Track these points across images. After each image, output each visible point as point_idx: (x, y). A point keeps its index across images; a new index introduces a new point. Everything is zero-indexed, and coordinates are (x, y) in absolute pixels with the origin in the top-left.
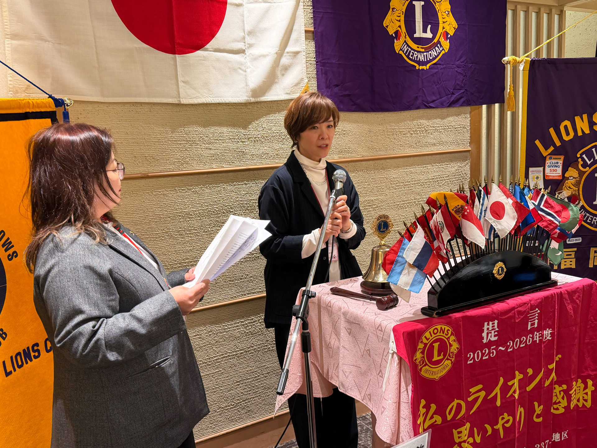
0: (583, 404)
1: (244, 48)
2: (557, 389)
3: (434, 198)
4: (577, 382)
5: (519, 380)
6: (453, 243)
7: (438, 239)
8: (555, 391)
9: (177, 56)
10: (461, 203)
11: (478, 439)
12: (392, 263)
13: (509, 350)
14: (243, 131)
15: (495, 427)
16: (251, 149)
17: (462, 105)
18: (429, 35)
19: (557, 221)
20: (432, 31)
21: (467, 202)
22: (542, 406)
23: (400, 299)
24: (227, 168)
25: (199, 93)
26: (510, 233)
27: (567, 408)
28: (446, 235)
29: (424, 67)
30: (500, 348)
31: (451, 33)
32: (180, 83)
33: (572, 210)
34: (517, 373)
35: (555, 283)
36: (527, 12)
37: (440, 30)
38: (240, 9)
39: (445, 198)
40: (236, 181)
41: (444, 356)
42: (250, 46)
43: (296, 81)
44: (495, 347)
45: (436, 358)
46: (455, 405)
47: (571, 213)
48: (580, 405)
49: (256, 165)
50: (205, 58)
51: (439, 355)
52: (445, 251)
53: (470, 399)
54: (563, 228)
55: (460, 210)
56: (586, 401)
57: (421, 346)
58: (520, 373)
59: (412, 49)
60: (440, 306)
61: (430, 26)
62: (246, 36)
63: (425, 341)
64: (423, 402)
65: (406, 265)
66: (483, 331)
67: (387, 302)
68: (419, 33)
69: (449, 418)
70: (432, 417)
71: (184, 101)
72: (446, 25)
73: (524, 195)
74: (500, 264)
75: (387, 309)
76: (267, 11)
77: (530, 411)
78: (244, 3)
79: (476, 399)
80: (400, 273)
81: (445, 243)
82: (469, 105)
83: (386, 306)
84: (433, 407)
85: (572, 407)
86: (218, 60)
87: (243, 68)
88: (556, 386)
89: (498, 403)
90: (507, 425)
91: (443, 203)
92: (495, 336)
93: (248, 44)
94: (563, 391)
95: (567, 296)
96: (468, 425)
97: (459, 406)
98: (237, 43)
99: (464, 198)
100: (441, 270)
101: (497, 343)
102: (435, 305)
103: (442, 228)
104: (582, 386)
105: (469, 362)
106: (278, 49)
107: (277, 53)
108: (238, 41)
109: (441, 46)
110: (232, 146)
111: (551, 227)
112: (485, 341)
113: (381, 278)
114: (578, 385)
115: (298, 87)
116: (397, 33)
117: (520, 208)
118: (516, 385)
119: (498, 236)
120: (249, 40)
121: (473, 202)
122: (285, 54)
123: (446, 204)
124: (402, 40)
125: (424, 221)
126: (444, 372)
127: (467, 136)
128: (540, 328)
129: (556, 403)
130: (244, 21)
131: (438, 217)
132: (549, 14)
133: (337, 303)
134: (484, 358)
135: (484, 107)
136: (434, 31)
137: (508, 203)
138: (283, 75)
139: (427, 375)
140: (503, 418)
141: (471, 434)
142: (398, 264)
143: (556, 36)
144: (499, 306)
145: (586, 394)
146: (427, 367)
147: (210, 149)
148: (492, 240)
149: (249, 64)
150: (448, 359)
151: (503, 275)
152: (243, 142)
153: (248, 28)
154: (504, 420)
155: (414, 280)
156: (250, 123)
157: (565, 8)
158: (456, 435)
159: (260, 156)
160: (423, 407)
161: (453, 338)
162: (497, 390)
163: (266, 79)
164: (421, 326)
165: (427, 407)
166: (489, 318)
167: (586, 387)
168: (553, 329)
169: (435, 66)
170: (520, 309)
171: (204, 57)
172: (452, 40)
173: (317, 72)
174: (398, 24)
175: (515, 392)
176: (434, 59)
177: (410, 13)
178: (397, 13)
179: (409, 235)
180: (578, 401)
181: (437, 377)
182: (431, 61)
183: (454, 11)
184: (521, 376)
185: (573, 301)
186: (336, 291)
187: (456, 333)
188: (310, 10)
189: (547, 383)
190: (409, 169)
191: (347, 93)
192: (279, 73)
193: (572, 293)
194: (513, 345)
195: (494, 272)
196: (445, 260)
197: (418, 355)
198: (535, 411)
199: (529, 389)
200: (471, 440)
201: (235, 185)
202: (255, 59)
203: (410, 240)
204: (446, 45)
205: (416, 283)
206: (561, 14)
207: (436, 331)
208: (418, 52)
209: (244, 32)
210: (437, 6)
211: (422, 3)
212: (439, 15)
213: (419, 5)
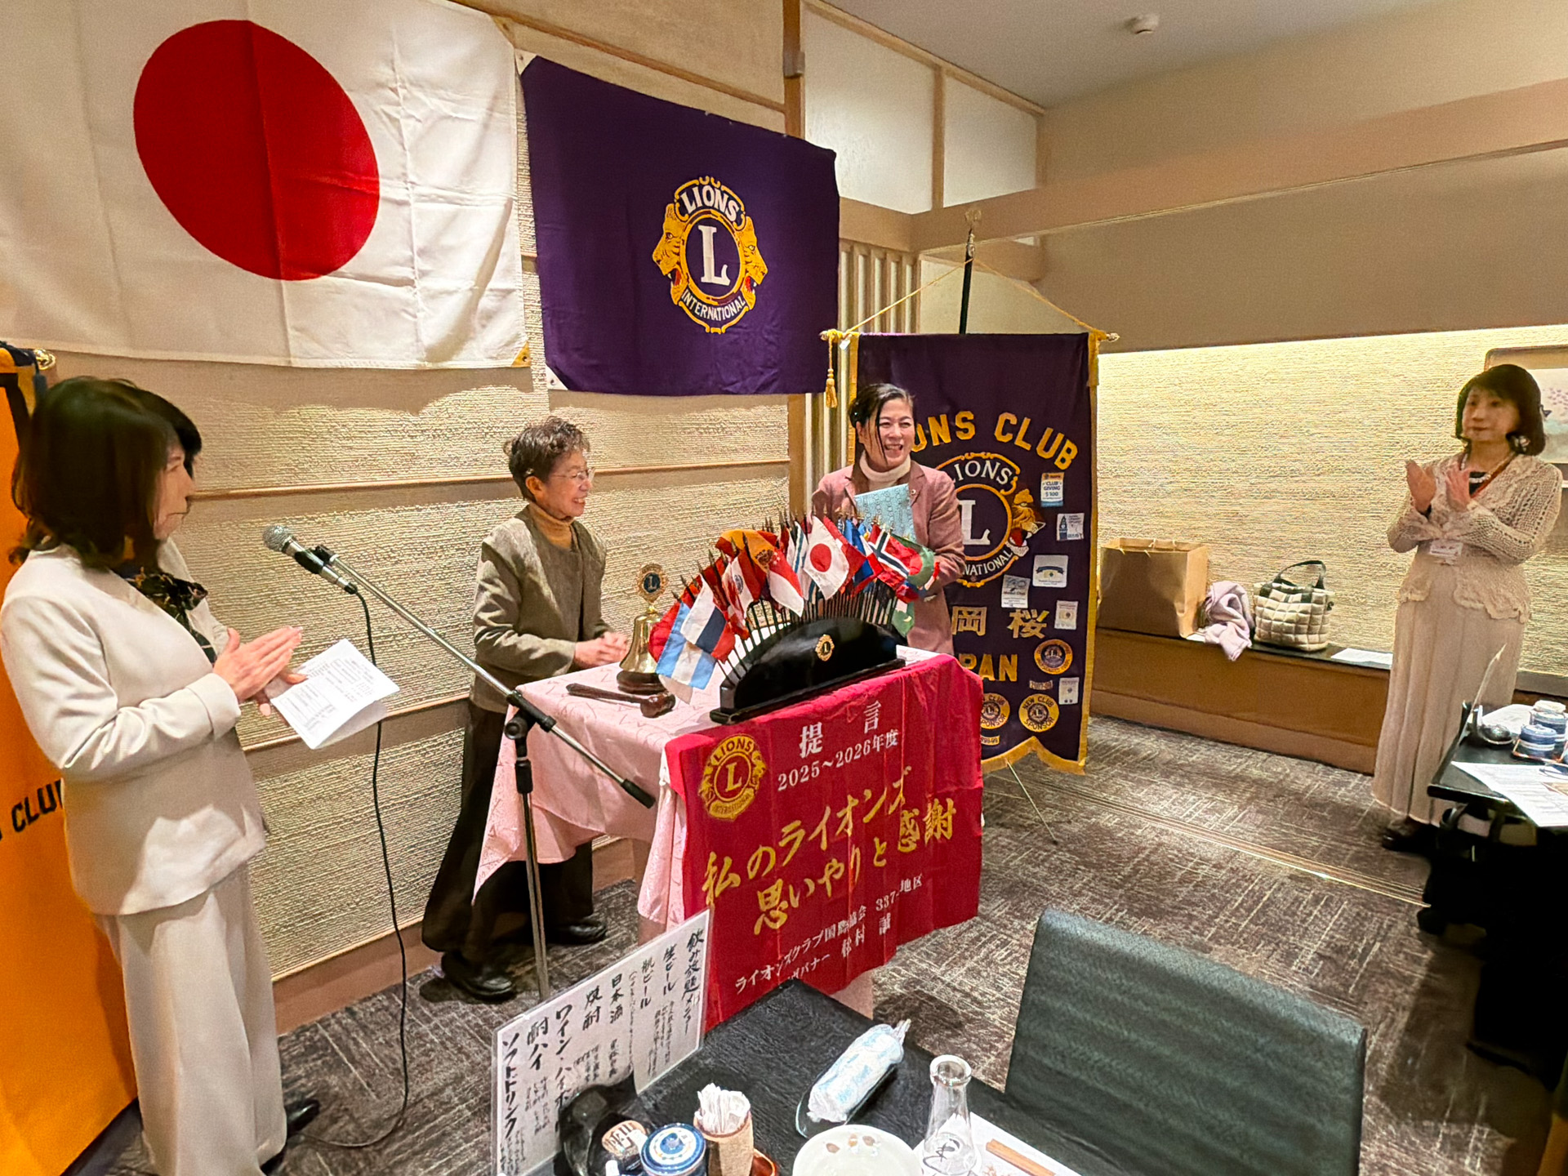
0: (942, 835)
1: (412, 277)
2: (907, 816)
3: (728, 539)
4: (933, 802)
5: (855, 809)
6: (758, 608)
7: (734, 603)
8: (902, 819)
9: (283, 282)
10: (768, 546)
11: (795, 903)
12: (663, 642)
13: (838, 765)
14: (412, 418)
15: (821, 882)
16: (427, 448)
17: (775, 392)
18: (724, 280)
19: (904, 572)
20: (729, 275)
21: (777, 545)
22: (885, 844)
23: (677, 700)
24: (381, 480)
25: (327, 348)
26: (839, 591)
27: (920, 842)
28: (745, 597)
29: (718, 330)
30: (826, 763)
31: (758, 280)
32: (289, 329)
33: (925, 556)
34: (850, 798)
35: (903, 662)
36: (867, 258)
37: (742, 274)
38: (405, 210)
39: (744, 538)
40: (400, 505)
41: (744, 782)
42: (424, 274)
43: (508, 338)
44: (817, 762)
45: (731, 787)
46: (760, 855)
47: (922, 559)
48: (938, 836)
49: (437, 477)
50: (339, 290)
51: (735, 782)
52: (744, 623)
53: (782, 844)
54: (912, 582)
55: (767, 558)
56: (945, 829)
57: (708, 770)
58: (854, 797)
59: (699, 300)
60: (738, 706)
61: (725, 267)
62: (416, 257)
63: (714, 762)
64: (713, 857)
65: (685, 645)
66: (800, 740)
67: (658, 705)
68: (709, 277)
69: (751, 875)
70: (726, 878)
71: (297, 363)
72: (749, 267)
73: (858, 534)
74: (826, 638)
75: (656, 716)
76: (454, 217)
77: (868, 854)
78: (411, 201)
79: (790, 844)
80: (676, 659)
81: (745, 610)
82: (786, 392)
83: (657, 710)
84: (728, 861)
85: (927, 839)
86: (363, 294)
87: (410, 310)
88: (905, 812)
89: (824, 846)
90: (837, 877)
91: (741, 546)
92: (818, 746)
93: (420, 271)
94: (915, 818)
95: (917, 681)
96: (780, 882)
97: (766, 856)
98: (399, 268)
99: (772, 539)
100: (740, 650)
101: (821, 757)
102: (731, 705)
103: (740, 586)
104: (940, 808)
105: (780, 789)
106: (473, 283)
107: (471, 289)
108: (402, 265)
109: (743, 299)
110: (393, 444)
111: (896, 582)
112: (803, 755)
113: (649, 666)
114: (933, 810)
115: (511, 348)
116: (674, 272)
117: (853, 553)
118: (849, 816)
119: (822, 597)
120: (419, 263)
121: (786, 545)
122: (487, 293)
123: (747, 548)
124: (682, 285)
125: (713, 575)
126: (743, 807)
127: (785, 439)
128: (882, 730)
129: (905, 837)
130: (410, 232)
131: (733, 570)
132: (899, 264)
133: (576, 710)
134: (803, 780)
135: (809, 396)
136: (733, 276)
137: (836, 547)
138: (484, 326)
139: (718, 815)
140: (830, 867)
141: (785, 895)
142: (673, 645)
143: (908, 295)
144: (824, 700)
145: (946, 819)
146: (717, 802)
147: (351, 448)
148: (814, 602)
149: (421, 305)
150: (748, 787)
151: (829, 655)
152: (412, 437)
153: (418, 243)
154: (832, 870)
155: (697, 670)
156: (425, 404)
157: (921, 257)
158: (762, 902)
159: (444, 463)
160: (713, 865)
161: (756, 754)
162: (822, 826)
163: (453, 330)
164: (706, 740)
165: (719, 864)
166: (807, 720)
167: (945, 810)
168: (900, 730)
169: (736, 330)
170: (853, 703)
171: (336, 287)
172: (759, 291)
173: (544, 324)
174: (676, 259)
175: (846, 827)
176: (732, 318)
177: (694, 243)
178: (674, 242)
179: (690, 596)
180: (935, 830)
181: (732, 815)
182: (728, 320)
183: (764, 246)
184: (856, 802)
185: (926, 688)
186: (576, 690)
187: (762, 745)
188: (530, 223)
189: (892, 808)
190: (697, 489)
191: (594, 362)
192: (476, 323)
193: (924, 675)
194: (844, 758)
195: (817, 650)
196: (746, 635)
197: (705, 786)
198: (875, 850)
199: (866, 820)
200: (784, 905)
201: (398, 512)
202: (433, 296)
203: (691, 606)
204: (751, 298)
205: (701, 674)
206: (915, 265)
207: (730, 746)
208: (708, 305)
209: (412, 250)
210: (736, 237)
211: (714, 230)
212: (740, 249)
213: (708, 232)
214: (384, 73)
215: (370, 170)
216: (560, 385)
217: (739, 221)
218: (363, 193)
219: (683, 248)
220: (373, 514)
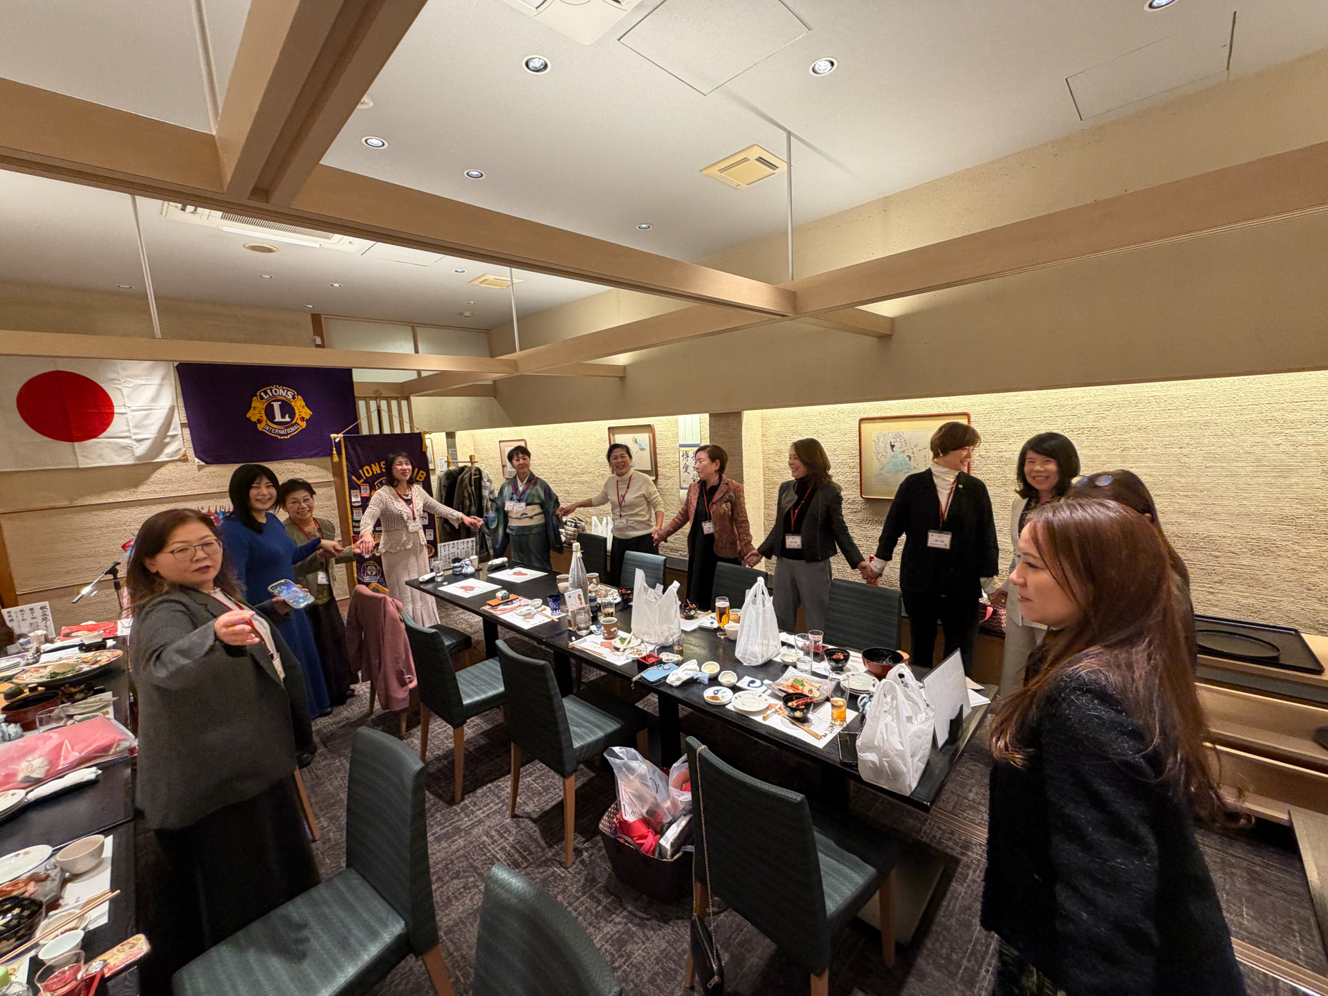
1: (130, 435)
9: (75, 443)
17: (323, 456)
18: (287, 419)
20: (289, 417)
25: (94, 461)
29: (285, 437)
31: (307, 417)
32: (78, 457)
37: (297, 416)
38: (126, 416)
42: (134, 434)
43: (176, 450)
50: (99, 443)
59: (273, 428)
61: (287, 415)
62: (131, 429)
71: (82, 466)
72: (302, 413)
76: (148, 415)
78: (127, 413)
82: (328, 456)
86: (109, 443)
87: (130, 446)
98: (124, 433)
106: (158, 434)
107: (157, 437)
109: (299, 425)
115: (177, 453)
116: (259, 420)
120: (133, 431)
122: (165, 437)
124: (263, 424)
127: (330, 473)
130: (127, 422)
132: (398, 401)
136: (292, 416)
138: (165, 448)
149: (134, 443)
153: (131, 425)
157: (412, 397)
159: (149, 493)
163: (151, 451)
169: (295, 436)
171: (97, 442)
172: (307, 421)
173: (193, 444)
174: (259, 415)
176: (293, 432)
177: (269, 409)
178: (257, 410)
182: (291, 433)
183: (310, 405)
188: (184, 412)
192: (161, 446)
202: (139, 441)
204: (304, 424)
206: (408, 399)
208: (279, 429)
209: (129, 426)
210: (293, 404)
211: (280, 403)
212: (295, 408)
213: (276, 405)
214: (115, 376)
215: (111, 406)
216: (203, 463)
217: (294, 398)
218: (107, 413)
219: (263, 412)
220: (116, 511)
